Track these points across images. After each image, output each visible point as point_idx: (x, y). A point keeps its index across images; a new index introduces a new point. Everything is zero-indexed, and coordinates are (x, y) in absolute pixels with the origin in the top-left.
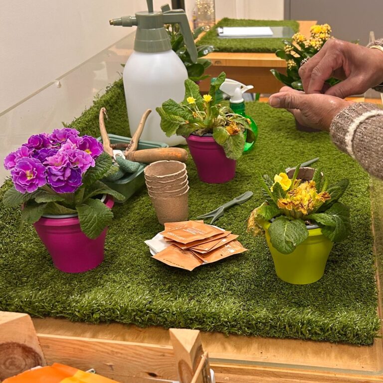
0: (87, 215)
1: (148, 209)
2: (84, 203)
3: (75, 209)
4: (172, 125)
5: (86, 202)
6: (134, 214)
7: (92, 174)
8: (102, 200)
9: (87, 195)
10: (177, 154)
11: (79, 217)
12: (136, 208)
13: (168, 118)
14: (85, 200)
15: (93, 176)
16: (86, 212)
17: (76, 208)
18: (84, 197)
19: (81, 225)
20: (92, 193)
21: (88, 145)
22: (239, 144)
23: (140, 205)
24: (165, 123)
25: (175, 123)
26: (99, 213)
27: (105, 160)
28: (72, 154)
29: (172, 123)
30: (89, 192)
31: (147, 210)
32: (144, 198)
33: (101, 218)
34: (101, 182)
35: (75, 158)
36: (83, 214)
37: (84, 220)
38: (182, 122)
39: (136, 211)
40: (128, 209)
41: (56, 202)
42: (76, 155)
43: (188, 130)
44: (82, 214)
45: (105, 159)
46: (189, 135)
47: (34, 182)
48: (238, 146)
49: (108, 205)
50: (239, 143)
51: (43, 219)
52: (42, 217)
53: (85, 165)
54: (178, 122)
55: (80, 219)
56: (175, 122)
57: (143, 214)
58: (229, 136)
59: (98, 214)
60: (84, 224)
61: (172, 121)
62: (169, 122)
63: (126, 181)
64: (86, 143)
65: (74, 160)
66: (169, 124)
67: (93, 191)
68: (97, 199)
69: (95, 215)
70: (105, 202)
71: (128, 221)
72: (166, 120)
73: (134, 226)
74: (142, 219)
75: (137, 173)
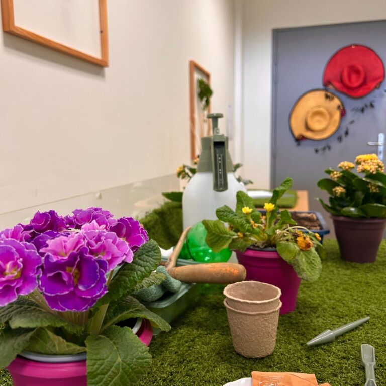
0: (103, 360)
1: (190, 347)
2: (103, 333)
3: (83, 345)
4: (221, 239)
5: (106, 333)
6: (171, 353)
7: (124, 278)
8: (135, 330)
9: (111, 318)
10: (232, 271)
11: (88, 363)
12: (173, 344)
13: (217, 232)
14: (105, 327)
15: (125, 281)
16: (104, 353)
17: (86, 342)
18: (105, 322)
19: (89, 381)
20: (120, 315)
21: (124, 230)
22: (313, 262)
23: (179, 341)
24: (212, 237)
25: (225, 237)
26: (128, 355)
27: (150, 253)
28: (94, 237)
29: (221, 237)
30: (115, 314)
31: (188, 349)
32: (182, 330)
33: (129, 365)
34: (134, 299)
35: (99, 243)
36: (98, 357)
37: (98, 369)
38: (234, 235)
39: (173, 349)
40: (162, 344)
41: (48, 327)
42: (103, 238)
43: (244, 243)
44: (94, 357)
45: (149, 251)
46: (245, 249)
47: (13, 285)
48: (313, 264)
49: (143, 340)
50: (313, 260)
51: (21, 361)
52: (19, 357)
53: (114, 258)
54: (228, 236)
55: (90, 368)
56: (225, 235)
57: (184, 354)
58: (299, 251)
59: (124, 358)
60: (95, 377)
61: (221, 235)
62: (218, 235)
63: (164, 304)
64: (123, 227)
65: (96, 246)
66: (217, 238)
67: (121, 313)
68: (126, 327)
69: (119, 360)
70: (139, 334)
71: (162, 364)
72: (214, 234)
73: (172, 374)
74: (181, 363)
75: (178, 295)
